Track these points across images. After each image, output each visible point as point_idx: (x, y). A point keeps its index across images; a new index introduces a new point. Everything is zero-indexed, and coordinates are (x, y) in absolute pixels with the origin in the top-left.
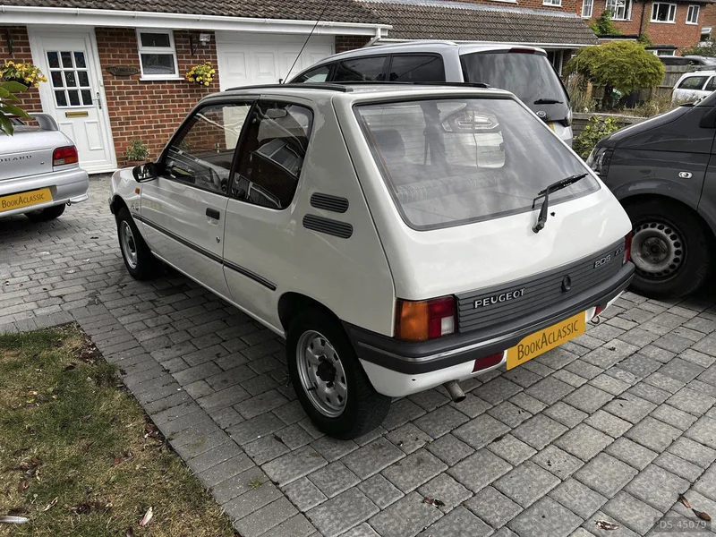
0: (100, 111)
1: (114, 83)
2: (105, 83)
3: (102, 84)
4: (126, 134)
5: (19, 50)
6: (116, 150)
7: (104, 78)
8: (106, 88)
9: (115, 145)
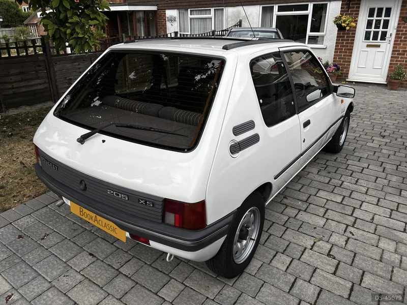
0: (389, 45)
1: (404, 27)
2: (398, 27)
3: (396, 28)
4: (400, 61)
5: (353, 8)
6: (389, 71)
7: (399, 24)
8: (397, 31)
9: (390, 67)
